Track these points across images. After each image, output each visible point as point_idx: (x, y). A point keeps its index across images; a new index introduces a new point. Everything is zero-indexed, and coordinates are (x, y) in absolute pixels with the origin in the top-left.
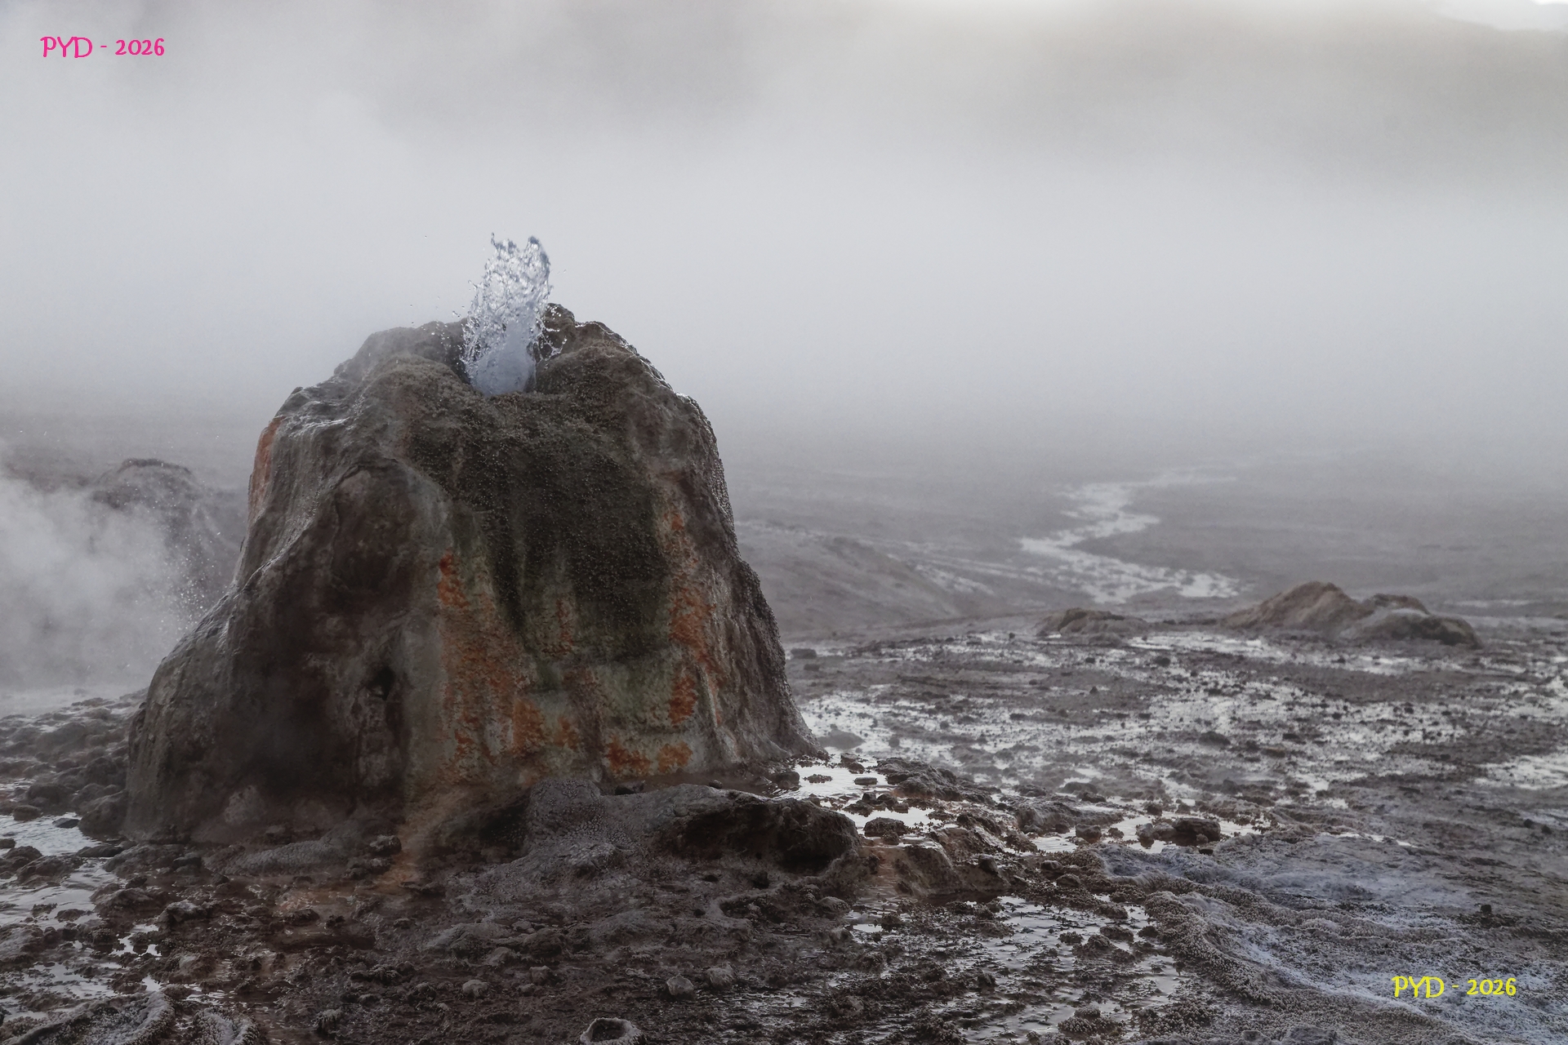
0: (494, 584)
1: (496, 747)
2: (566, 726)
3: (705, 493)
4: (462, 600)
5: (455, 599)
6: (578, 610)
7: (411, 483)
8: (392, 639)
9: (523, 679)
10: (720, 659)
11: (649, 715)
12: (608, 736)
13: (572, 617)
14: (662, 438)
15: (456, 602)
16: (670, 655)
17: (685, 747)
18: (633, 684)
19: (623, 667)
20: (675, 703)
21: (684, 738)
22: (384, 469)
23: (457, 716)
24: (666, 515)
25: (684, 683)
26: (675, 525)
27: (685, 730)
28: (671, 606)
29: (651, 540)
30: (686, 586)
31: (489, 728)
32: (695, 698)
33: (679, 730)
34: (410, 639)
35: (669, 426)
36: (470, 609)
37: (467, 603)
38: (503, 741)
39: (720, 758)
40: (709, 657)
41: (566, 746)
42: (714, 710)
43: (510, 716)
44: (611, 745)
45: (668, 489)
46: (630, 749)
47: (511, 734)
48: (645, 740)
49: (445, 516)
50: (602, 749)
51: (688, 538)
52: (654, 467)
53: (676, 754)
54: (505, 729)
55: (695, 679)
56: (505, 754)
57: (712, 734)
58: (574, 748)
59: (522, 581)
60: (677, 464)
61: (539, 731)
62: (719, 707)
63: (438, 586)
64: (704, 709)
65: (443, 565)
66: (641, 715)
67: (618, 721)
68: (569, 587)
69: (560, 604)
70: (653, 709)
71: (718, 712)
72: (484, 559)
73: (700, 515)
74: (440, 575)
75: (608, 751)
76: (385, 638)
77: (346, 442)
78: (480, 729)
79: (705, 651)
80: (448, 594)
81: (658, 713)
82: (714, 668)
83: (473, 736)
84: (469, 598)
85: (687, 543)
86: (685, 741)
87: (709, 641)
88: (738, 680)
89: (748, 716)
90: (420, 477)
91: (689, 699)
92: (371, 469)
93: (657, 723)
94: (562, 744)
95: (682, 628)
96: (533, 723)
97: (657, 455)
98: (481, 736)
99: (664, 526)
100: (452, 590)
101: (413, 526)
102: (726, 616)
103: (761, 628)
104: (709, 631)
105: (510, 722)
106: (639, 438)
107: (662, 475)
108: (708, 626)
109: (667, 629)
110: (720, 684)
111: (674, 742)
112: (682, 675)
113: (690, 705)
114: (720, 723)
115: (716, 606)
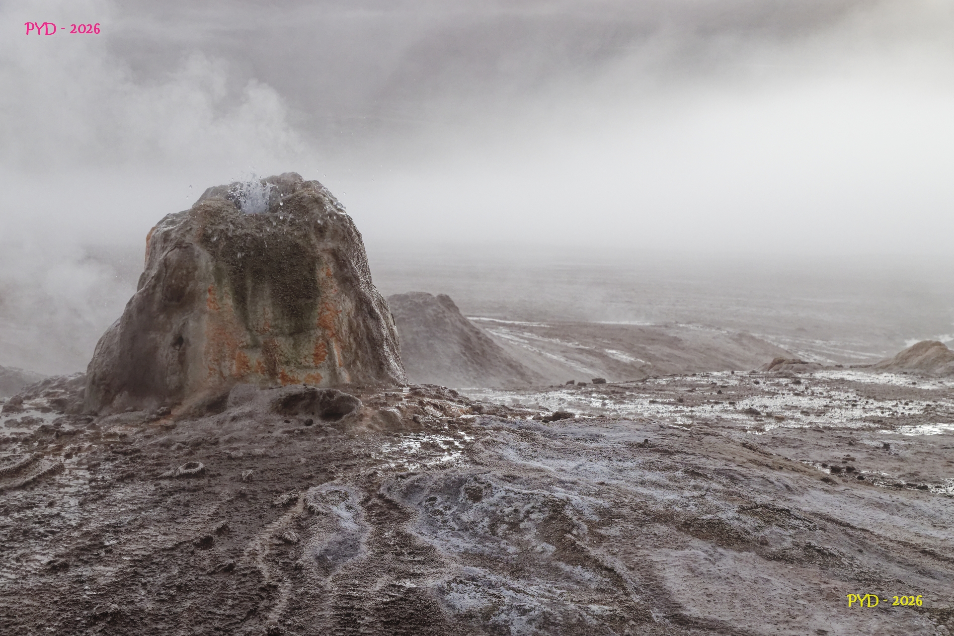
0: (233, 300)
1: (226, 373)
2: (259, 363)
3: (345, 259)
4: (217, 307)
5: (214, 306)
6: (273, 312)
7: (196, 253)
8: (184, 324)
9: (242, 342)
10: (342, 336)
11: (303, 360)
12: (279, 370)
13: (270, 315)
14: (327, 233)
15: (214, 308)
16: (315, 333)
17: (319, 375)
18: (295, 346)
19: (291, 338)
20: (316, 355)
21: (319, 371)
22: (185, 248)
23: (209, 358)
24: (322, 269)
25: (320, 346)
26: (328, 274)
27: (320, 367)
28: (319, 311)
29: (314, 281)
30: (327, 301)
31: (223, 364)
32: (326, 353)
33: (317, 367)
34: (191, 324)
35: (331, 228)
36: (221, 310)
37: (219, 308)
38: (230, 370)
39: (337, 381)
40: (336, 335)
41: (260, 373)
42: (337, 360)
43: (234, 359)
44: (281, 373)
45: (326, 257)
46: (290, 375)
47: (234, 367)
48: (299, 371)
49: (211, 268)
50: (277, 374)
51: (334, 280)
52: (320, 246)
53: (314, 378)
54: (232, 365)
55: (326, 344)
56: (231, 375)
57: (334, 370)
58: (263, 373)
59: (249, 299)
60: (331, 245)
61: (247, 366)
62: (341, 358)
63: (207, 300)
64: (331, 357)
65: (210, 291)
66: (299, 360)
67: (287, 363)
68: (270, 301)
69: (264, 309)
70: (305, 358)
71: (340, 360)
72: (228, 288)
73: (341, 270)
74: (208, 296)
75: (280, 376)
76: (181, 324)
77: (173, 235)
78: (219, 365)
79: (334, 332)
80: (211, 304)
81: (307, 359)
82: (339, 340)
83: (216, 367)
84: (220, 306)
85: (334, 283)
86: (319, 372)
87: (336, 327)
88: (354, 346)
89: (358, 363)
90: (201, 251)
91: (323, 354)
92: (180, 248)
93: (307, 364)
94: (257, 372)
95: (324, 321)
96: (244, 362)
97: (323, 241)
98: (219, 367)
99: (321, 274)
100: (213, 302)
101: (196, 273)
102: (349, 316)
103: (371, 323)
104: (336, 322)
105: (234, 361)
106: (315, 234)
107: (324, 250)
108: (336, 321)
109: (316, 321)
110: (342, 348)
111: (313, 373)
112: (320, 342)
113: (323, 356)
114: (340, 366)
115: (341, 311)
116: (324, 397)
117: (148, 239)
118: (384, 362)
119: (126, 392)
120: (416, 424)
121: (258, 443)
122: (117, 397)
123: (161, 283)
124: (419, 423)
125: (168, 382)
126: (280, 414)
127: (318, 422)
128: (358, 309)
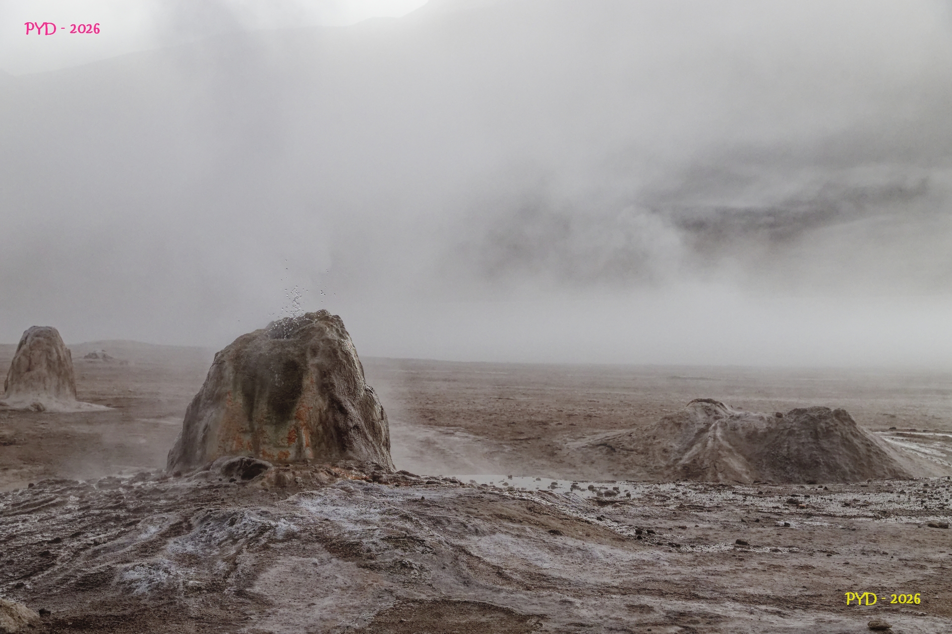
0: (243, 400)
1: (228, 449)
2: (249, 443)
3: (325, 371)
6: (267, 409)
7: (226, 368)
8: (211, 416)
9: (242, 428)
10: (312, 425)
11: (280, 442)
12: (261, 447)
14: (319, 353)
15: (230, 405)
16: (291, 423)
17: (288, 452)
18: (276, 431)
19: (274, 426)
20: (289, 438)
21: (288, 450)
22: (220, 364)
23: (220, 440)
24: (308, 379)
25: (292, 432)
26: (312, 382)
27: (291, 447)
28: (297, 407)
29: (301, 386)
30: (304, 400)
31: (227, 443)
32: (296, 437)
33: (288, 447)
34: (214, 416)
35: (321, 349)
36: (234, 407)
38: (231, 448)
39: (301, 457)
40: (306, 424)
42: (305, 442)
43: (236, 440)
44: (263, 450)
45: (313, 370)
46: (268, 452)
47: (235, 446)
48: (275, 449)
50: (259, 451)
51: (314, 386)
52: (311, 362)
53: (284, 454)
54: (233, 444)
55: (296, 431)
56: (230, 451)
57: (300, 449)
58: (251, 450)
59: (256, 399)
60: (319, 361)
61: (242, 445)
62: (309, 441)
63: (227, 400)
64: (300, 441)
65: (229, 393)
66: (277, 442)
67: (268, 443)
68: (267, 400)
69: (263, 406)
72: (241, 391)
73: (323, 379)
74: (228, 397)
75: (262, 452)
79: (304, 422)
80: (228, 403)
81: (283, 441)
82: (308, 428)
84: (234, 404)
87: (308, 419)
88: (321, 432)
89: (323, 445)
90: (229, 366)
91: (293, 437)
93: (283, 444)
94: (247, 449)
95: (299, 415)
96: (241, 442)
97: (314, 359)
99: (306, 382)
100: (230, 401)
101: (223, 381)
104: (307, 415)
106: (311, 353)
107: (312, 365)
109: (294, 415)
110: (312, 434)
111: (284, 450)
112: (292, 429)
113: (294, 439)
114: (307, 446)
116: (245, 464)
127: (238, 480)
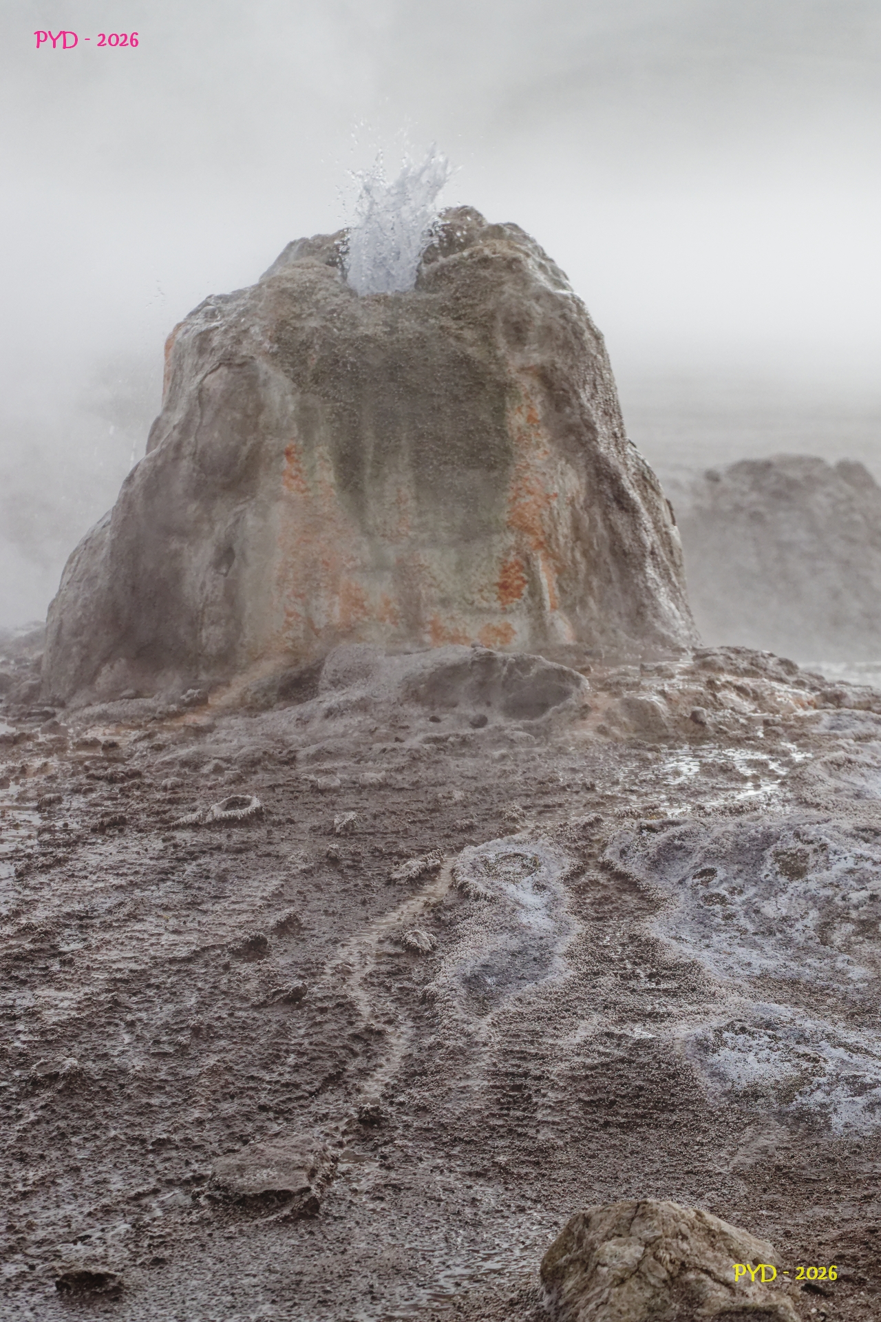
0: (336, 472)
1: (321, 620)
2: (387, 603)
3: (566, 386)
4: (303, 487)
5: (298, 486)
6: (417, 497)
7: (262, 377)
8: (237, 521)
9: (353, 559)
10: (558, 545)
11: (477, 597)
12: (428, 615)
13: (410, 504)
14: (531, 334)
15: (298, 489)
16: (501, 541)
17: (508, 627)
18: (461, 566)
19: (453, 551)
20: (504, 586)
21: (509, 619)
22: (241, 365)
23: (286, 592)
24: (519, 409)
25: (513, 567)
26: (530, 418)
27: (512, 611)
28: (511, 494)
29: (502, 433)
30: (528, 474)
31: (314, 603)
32: (525, 582)
33: (505, 611)
34: (251, 521)
35: (538, 323)
36: (311, 494)
37: (308, 490)
38: (328, 616)
39: (546, 639)
40: (545, 544)
41: (388, 621)
42: (547, 596)
43: (338, 593)
44: (432, 623)
45: (527, 383)
46: (448, 625)
47: (337, 610)
48: (467, 618)
49: (292, 408)
50: (421, 624)
51: (543, 431)
52: (515, 361)
53: (499, 632)
54: (331, 605)
55: (524, 563)
56: (328, 627)
57: (540, 617)
58: (395, 623)
59: (369, 471)
60: (537, 358)
61: (362, 607)
62: (557, 592)
63: (283, 473)
64: (535, 592)
65: (288, 453)
66: (468, 596)
67: (445, 602)
68: (410, 475)
69: (399, 491)
70: (481, 591)
71: (552, 596)
72: (327, 448)
73: (558, 408)
74: (285, 464)
75: (429, 627)
76: (231, 521)
77: (216, 340)
78: (307, 604)
79: (542, 538)
80: (292, 481)
81: (486, 594)
82: (550, 555)
83: (299, 609)
84: (310, 485)
85: (543, 436)
86: (509, 621)
87: (546, 529)
88: (583, 567)
89: (592, 603)
90: (271, 372)
91: (517, 582)
92: (230, 366)
93: (485, 604)
94: (382, 619)
95: (521, 516)
96: (357, 600)
97: (521, 351)
98: (306, 610)
99: (517, 419)
100: (294, 478)
101: (262, 418)
102: (573, 506)
103: (620, 520)
104: (546, 518)
105: (337, 599)
106: (506, 335)
107: (522, 369)
108: (546, 514)
109: (505, 517)
110: (560, 571)
111: (497, 622)
112: (511, 559)
113: (519, 588)
114: (554, 607)
115: (556, 495)
116: (511, 671)
117: (168, 347)
118: (646, 601)
119: (123, 661)
120: (697, 726)
121: (374, 761)
122: (105, 670)
123: (192, 439)
124: (703, 724)
125: (204, 641)
126: (423, 705)
127: (497, 719)
128: (593, 492)
